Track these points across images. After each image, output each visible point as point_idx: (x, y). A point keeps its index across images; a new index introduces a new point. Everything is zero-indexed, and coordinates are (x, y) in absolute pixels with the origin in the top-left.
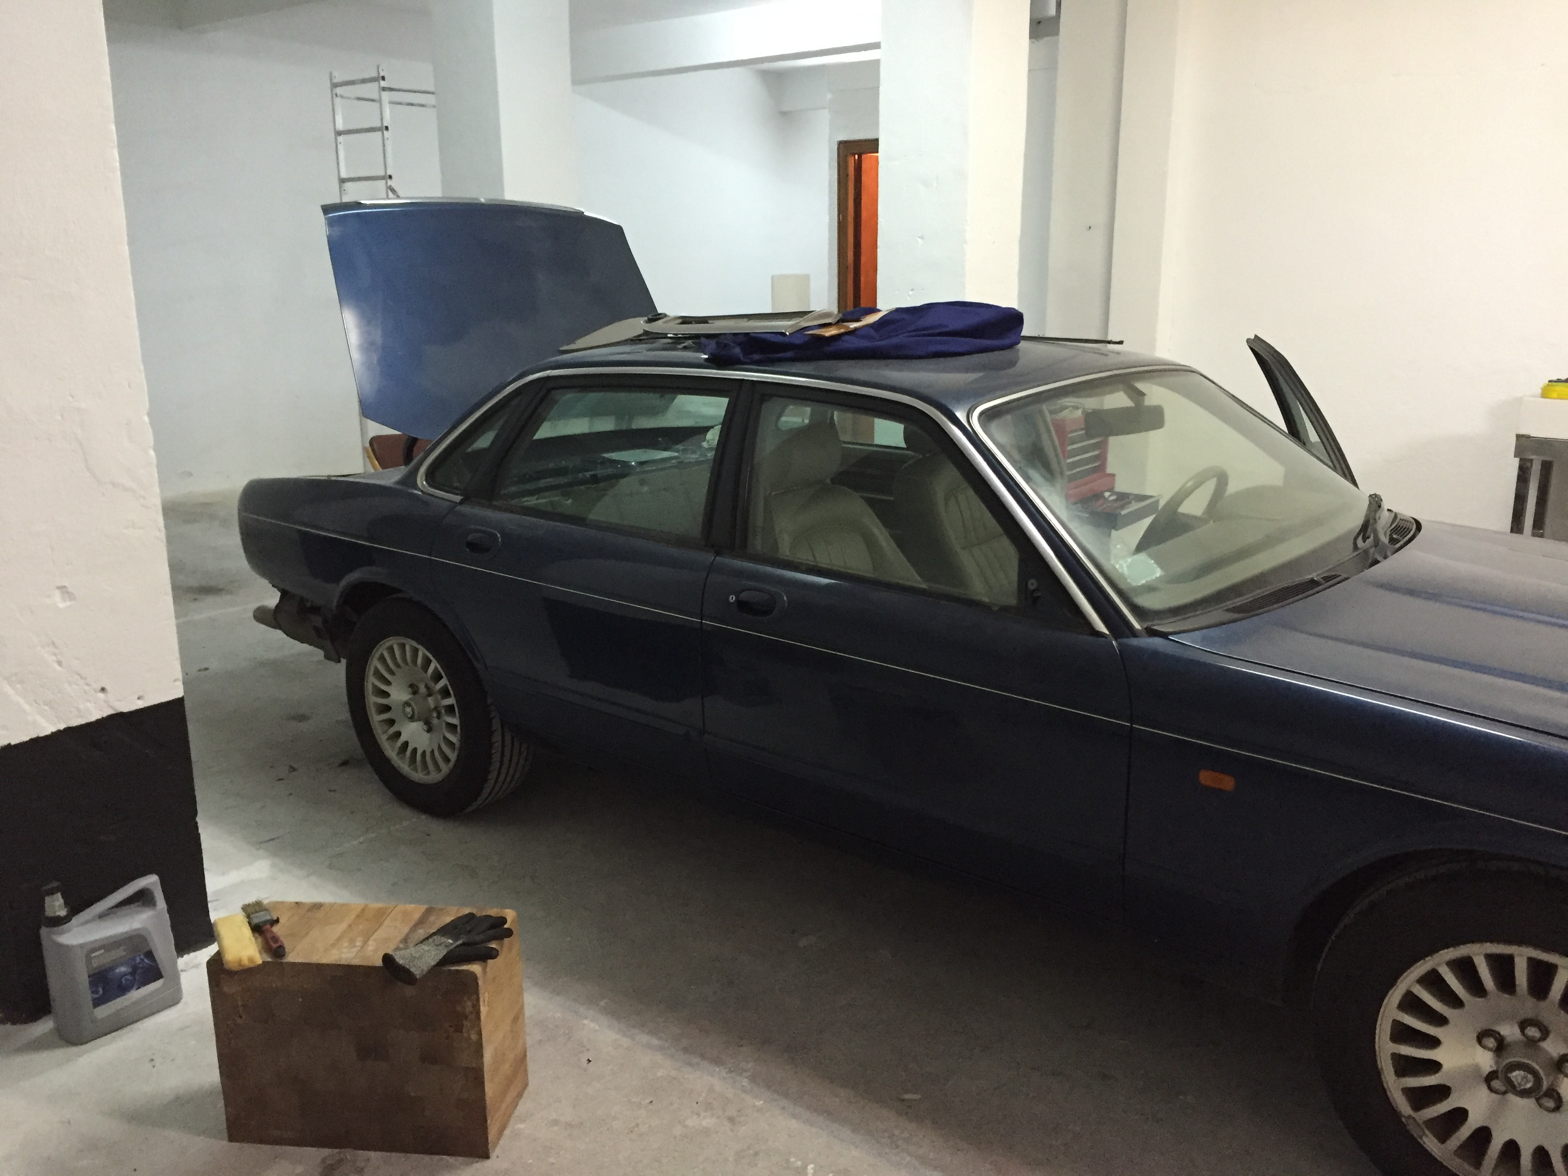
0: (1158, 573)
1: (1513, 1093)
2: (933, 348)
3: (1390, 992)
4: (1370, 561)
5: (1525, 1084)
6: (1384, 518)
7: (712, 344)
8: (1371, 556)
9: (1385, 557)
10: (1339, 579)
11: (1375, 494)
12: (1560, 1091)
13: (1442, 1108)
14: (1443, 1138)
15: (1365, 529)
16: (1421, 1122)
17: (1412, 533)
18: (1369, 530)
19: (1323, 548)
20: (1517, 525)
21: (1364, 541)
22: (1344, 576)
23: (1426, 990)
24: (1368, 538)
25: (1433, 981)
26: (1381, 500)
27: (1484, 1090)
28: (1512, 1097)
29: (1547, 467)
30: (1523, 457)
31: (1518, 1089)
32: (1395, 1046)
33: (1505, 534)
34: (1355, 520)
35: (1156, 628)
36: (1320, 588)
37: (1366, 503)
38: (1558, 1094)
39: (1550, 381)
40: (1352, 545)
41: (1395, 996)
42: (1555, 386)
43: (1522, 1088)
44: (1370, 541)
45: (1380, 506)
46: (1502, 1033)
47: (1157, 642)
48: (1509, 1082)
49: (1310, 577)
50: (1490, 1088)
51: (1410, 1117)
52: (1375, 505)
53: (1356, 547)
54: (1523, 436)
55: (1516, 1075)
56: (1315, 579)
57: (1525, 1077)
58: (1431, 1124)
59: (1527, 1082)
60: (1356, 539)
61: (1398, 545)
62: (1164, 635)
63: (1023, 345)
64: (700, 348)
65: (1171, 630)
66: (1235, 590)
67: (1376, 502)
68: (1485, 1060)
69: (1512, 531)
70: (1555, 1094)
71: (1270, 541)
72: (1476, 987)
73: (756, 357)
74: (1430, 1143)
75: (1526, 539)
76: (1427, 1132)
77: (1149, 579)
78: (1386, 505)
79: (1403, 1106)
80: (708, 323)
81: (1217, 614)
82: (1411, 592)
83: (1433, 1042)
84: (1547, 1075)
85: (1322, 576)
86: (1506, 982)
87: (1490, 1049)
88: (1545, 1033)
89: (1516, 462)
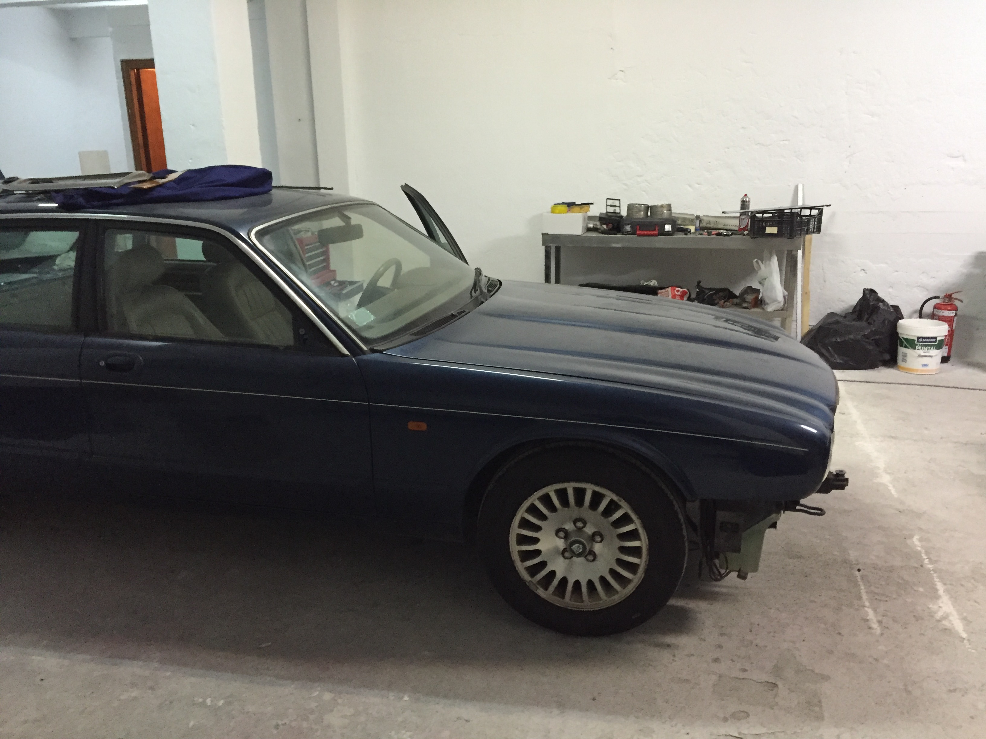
0: (372, 318)
1: (575, 557)
2: (218, 195)
3: (513, 521)
4: (479, 303)
5: (579, 550)
6: (484, 281)
7: (60, 197)
8: (479, 300)
9: (486, 300)
10: (466, 312)
11: (478, 268)
12: (594, 550)
13: (544, 573)
14: (546, 588)
15: (476, 285)
16: (535, 583)
17: (498, 286)
18: (477, 287)
19: (456, 298)
20: (547, 279)
21: (475, 293)
22: (467, 311)
23: (530, 514)
24: (477, 291)
25: (533, 510)
26: (481, 271)
27: (561, 559)
28: (575, 559)
29: (558, 249)
30: (547, 245)
31: (576, 554)
32: (518, 547)
33: (543, 284)
34: (469, 282)
35: (375, 348)
36: (458, 318)
37: (474, 273)
38: (594, 552)
39: (554, 204)
40: (470, 295)
41: (516, 521)
42: (557, 206)
43: (578, 552)
44: (478, 292)
45: (481, 274)
46: (566, 528)
47: (376, 356)
48: (572, 551)
49: (451, 313)
50: (564, 557)
51: (531, 581)
52: (478, 274)
53: (471, 296)
54: (545, 234)
55: (575, 547)
56: (454, 313)
57: (579, 547)
58: (540, 582)
59: (580, 549)
60: (471, 292)
61: (492, 293)
62: (380, 352)
63: (274, 191)
64: (50, 200)
65: (383, 348)
66: (413, 324)
67: (478, 272)
68: (561, 544)
69: (545, 282)
70: (593, 553)
71: (429, 296)
72: (553, 508)
73: (95, 203)
74: (541, 592)
75: (553, 285)
76: (539, 587)
77: (368, 322)
78: (484, 273)
79: (526, 576)
80: (52, 182)
81: (406, 338)
82: (501, 316)
83: (536, 541)
84: (588, 544)
85: (457, 312)
86: (565, 502)
87: (561, 538)
88: (585, 523)
89: (543, 248)
